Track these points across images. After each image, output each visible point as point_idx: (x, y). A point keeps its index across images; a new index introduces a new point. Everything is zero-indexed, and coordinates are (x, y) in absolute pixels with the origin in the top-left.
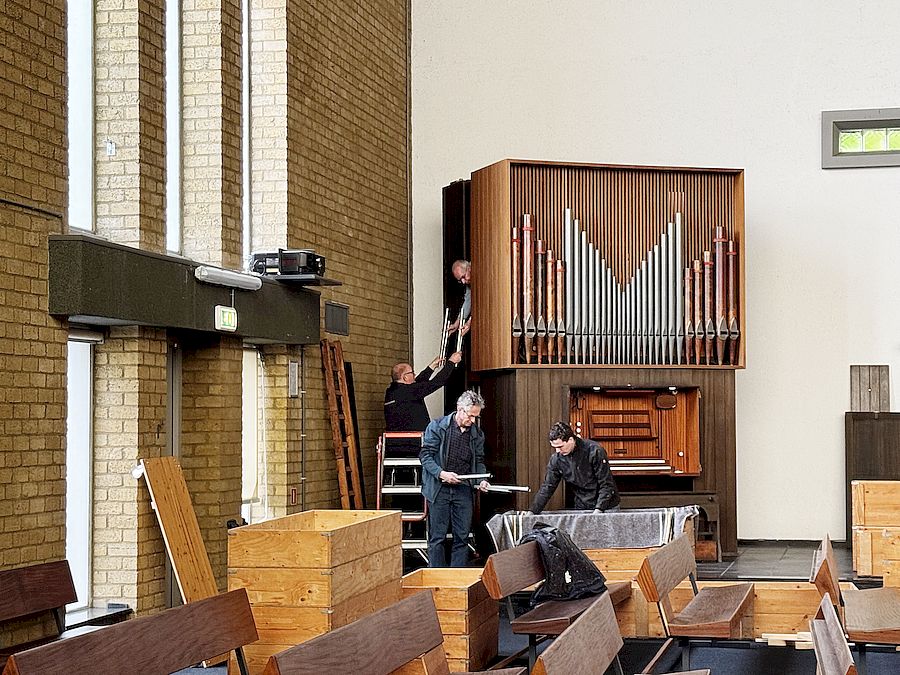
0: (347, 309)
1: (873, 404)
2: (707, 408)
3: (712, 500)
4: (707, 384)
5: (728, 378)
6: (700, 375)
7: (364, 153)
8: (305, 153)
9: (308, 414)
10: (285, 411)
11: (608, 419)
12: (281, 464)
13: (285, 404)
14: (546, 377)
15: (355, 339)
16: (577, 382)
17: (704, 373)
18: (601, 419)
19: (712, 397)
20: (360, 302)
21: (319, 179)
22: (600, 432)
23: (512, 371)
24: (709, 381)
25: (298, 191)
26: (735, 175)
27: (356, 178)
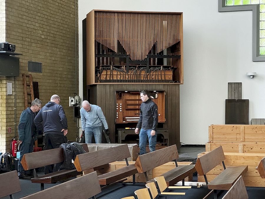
0: (41, 64)
1: (236, 96)
2: (169, 98)
3: (166, 131)
4: (169, 89)
5: (177, 87)
6: (166, 86)
7: (51, 8)
8: (17, 8)
9: (18, 101)
10: (5, 100)
11: (133, 102)
12: (4, 119)
13: (5, 97)
14: (108, 87)
15: (45, 74)
16: (120, 89)
17: (168, 86)
18: (130, 102)
19: (171, 94)
20: (48, 61)
21: (24, 17)
22: (130, 107)
23: (95, 86)
24: (170, 88)
25: (12, 21)
26: (180, 14)
27: (46, 17)
